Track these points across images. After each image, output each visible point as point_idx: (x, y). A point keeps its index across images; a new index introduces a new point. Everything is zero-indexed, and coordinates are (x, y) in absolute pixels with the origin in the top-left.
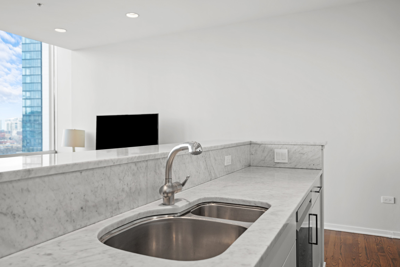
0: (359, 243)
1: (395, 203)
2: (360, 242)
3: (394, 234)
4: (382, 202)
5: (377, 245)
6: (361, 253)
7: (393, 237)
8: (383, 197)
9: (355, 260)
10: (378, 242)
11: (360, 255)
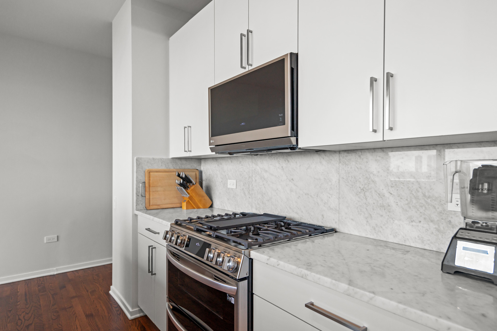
0: (19, 291)
1: (58, 240)
2: (20, 289)
3: (57, 270)
4: (45, 242)
5: (39, 286)
6: (19, 302)
7: (55, 273)
8: (46, 238)
9: (11, 312)
10: (41, 283)
11: (19, 303)
